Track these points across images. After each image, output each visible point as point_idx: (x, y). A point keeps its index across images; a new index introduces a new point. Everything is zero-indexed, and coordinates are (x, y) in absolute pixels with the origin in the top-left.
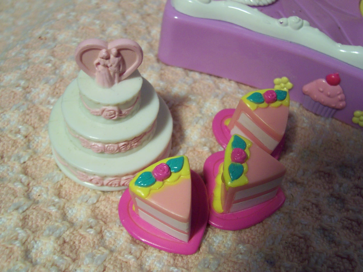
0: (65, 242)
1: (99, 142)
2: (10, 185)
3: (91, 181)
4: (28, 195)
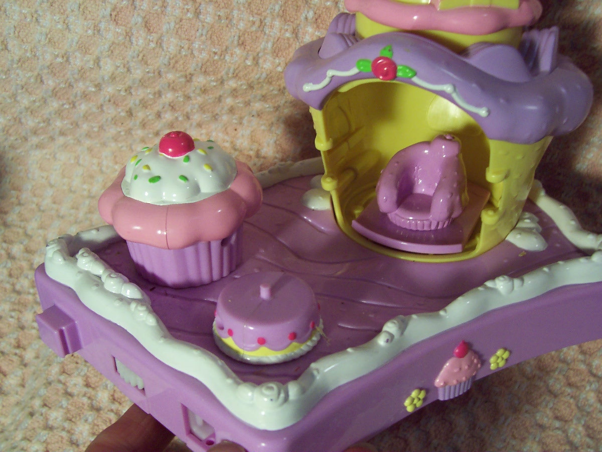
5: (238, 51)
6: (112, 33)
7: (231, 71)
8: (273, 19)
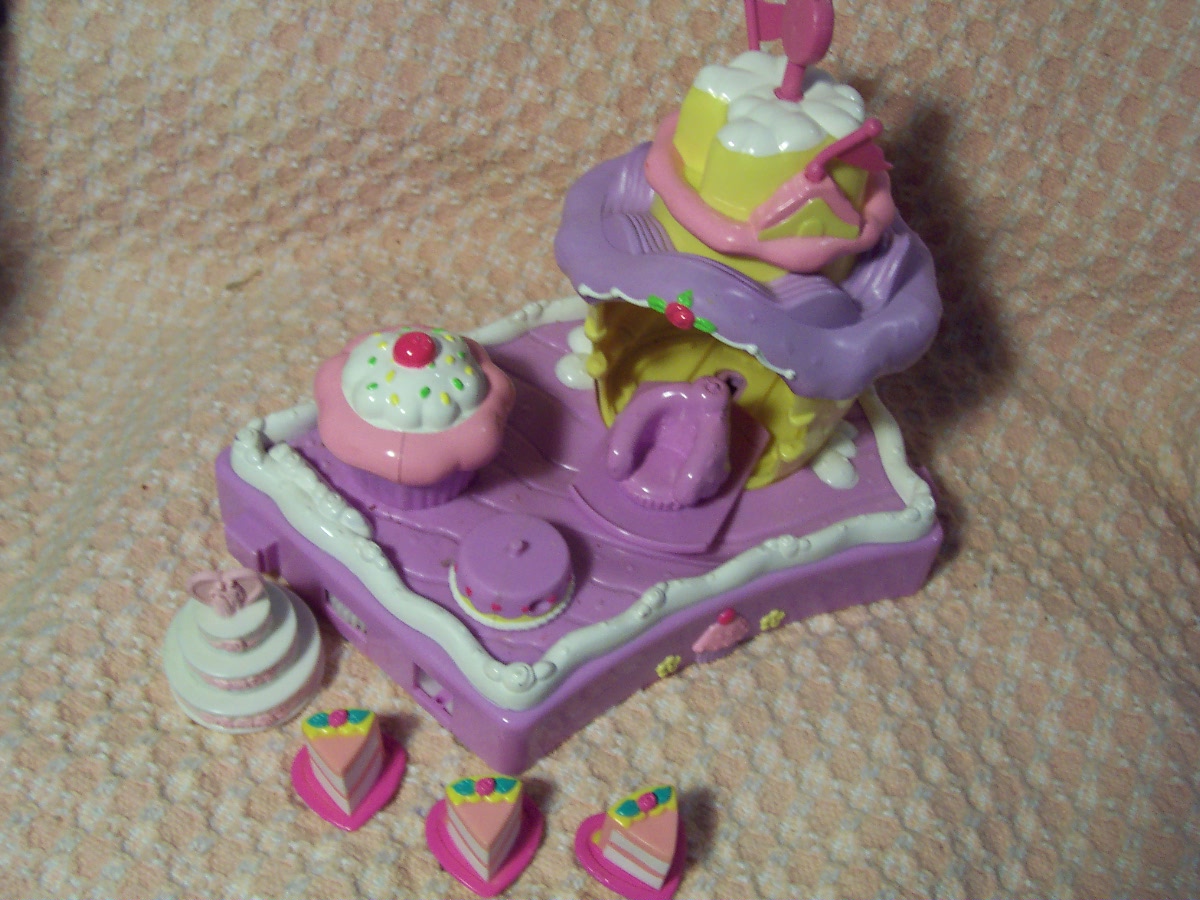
0: (204, 775)
1: (224, 679)
2: (132, 716)
3: (218, 723)
4: (155, 726)
5: (432, 102)
6: (265, 58)
7: (419, 129)
8: (485, 63)
